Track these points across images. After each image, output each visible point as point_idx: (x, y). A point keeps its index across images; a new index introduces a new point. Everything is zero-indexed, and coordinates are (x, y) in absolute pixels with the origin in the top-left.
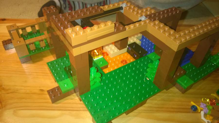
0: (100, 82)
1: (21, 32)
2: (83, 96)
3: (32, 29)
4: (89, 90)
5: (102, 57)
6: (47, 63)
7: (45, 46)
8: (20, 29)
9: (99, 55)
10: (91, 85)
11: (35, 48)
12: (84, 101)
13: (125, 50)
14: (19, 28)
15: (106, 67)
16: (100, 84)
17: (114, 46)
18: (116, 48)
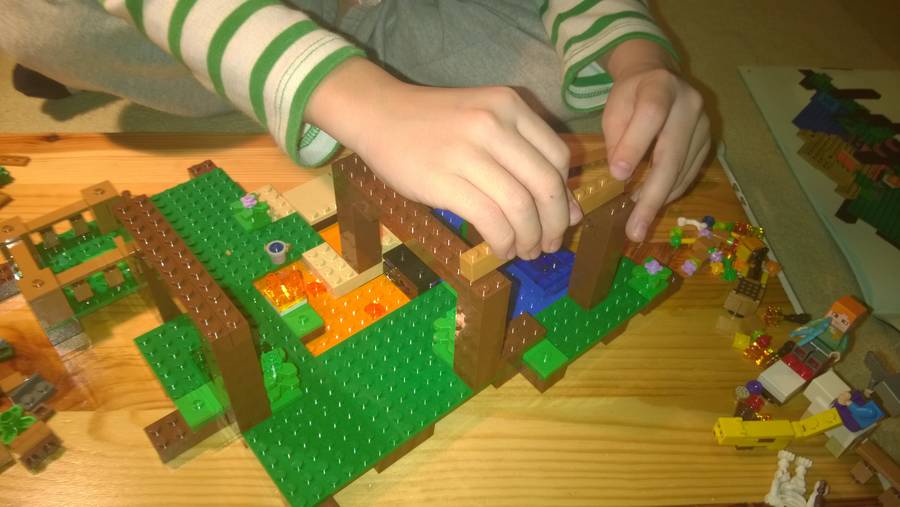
0: (301, 386)
1: (37, 239)
2: (252, 432)
3: (73, 225)
4: (266, 413)
5: (305, 301)
6: (136, 340)
7: (123, 283)
8: (32, 232)
9: (293, 299)
10: (272, 401)
11: (91, 294)
12: (254, 448)
13: (378, 269)
14: (32, 228)
15: (320, 332)
16: (299, 393)
17: (341, 261)
18: (348, 267)
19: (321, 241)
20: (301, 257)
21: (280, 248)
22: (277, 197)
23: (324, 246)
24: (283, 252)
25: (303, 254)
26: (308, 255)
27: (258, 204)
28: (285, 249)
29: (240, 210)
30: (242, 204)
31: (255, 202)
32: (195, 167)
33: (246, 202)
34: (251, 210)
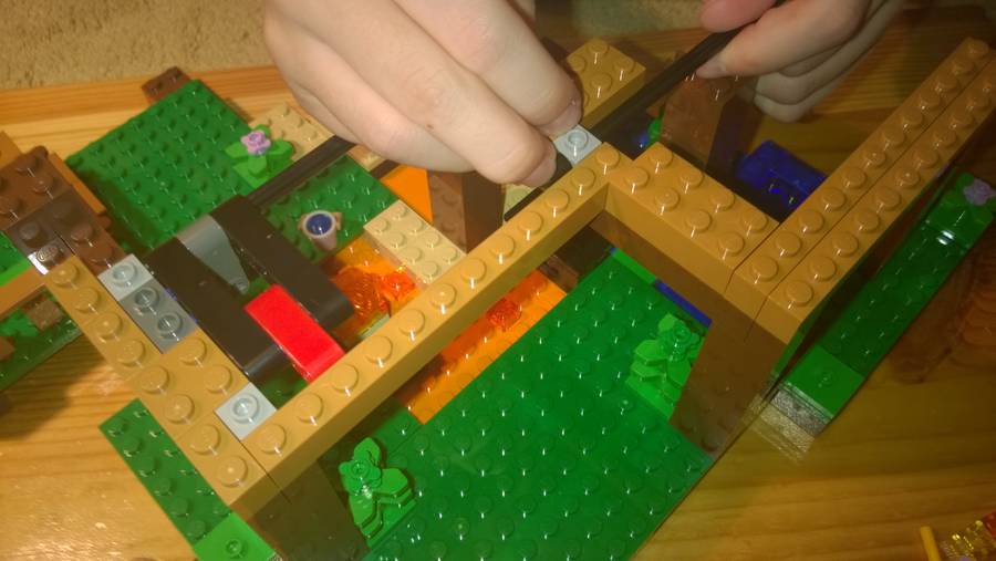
6: (104, 426)
17: (433, 233)
18: (447, 242)
19: (391, 198)
20: (362, 231)
21: (326, 224)
22: (302, 123)
23: (398, 206)
24: (331, 230)
25: (366, 227)
26: (373, 227)
27: (274, 145)
28: (335, 225)
29: (244, 159)
30: (245, 147)
31: (267, 143)
32: (150, 82)
33: (250, 145)
34: (263, 158)
